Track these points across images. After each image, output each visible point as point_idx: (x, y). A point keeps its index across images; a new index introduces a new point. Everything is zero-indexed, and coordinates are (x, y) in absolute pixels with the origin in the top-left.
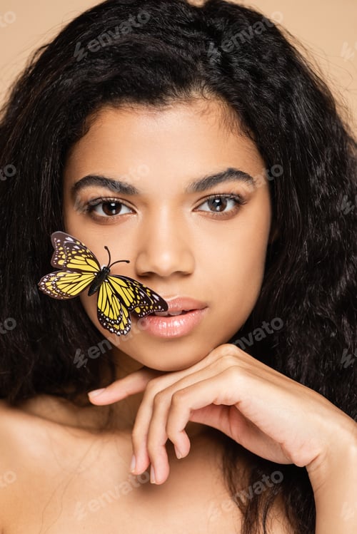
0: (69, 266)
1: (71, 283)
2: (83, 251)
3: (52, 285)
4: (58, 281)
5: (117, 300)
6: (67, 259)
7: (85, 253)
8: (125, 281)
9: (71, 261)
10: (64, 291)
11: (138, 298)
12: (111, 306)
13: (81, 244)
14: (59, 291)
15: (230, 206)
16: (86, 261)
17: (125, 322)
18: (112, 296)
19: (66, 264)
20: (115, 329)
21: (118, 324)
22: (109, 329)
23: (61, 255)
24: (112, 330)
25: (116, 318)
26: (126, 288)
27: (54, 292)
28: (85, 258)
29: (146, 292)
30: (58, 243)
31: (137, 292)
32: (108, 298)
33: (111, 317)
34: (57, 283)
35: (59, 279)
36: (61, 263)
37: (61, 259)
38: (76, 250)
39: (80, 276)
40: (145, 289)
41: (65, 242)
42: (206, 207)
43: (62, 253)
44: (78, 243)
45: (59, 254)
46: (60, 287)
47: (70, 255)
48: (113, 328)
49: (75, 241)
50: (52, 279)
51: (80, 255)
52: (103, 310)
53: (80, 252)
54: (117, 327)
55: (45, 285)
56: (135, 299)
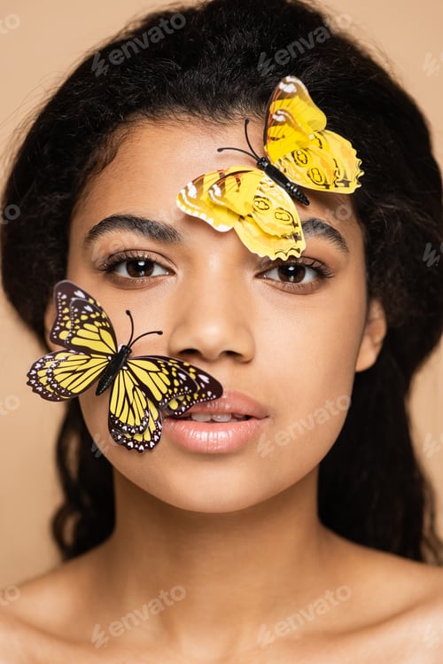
0: (75, 341)
1: (74, 372)
2: (98, 314)
3: (48, 374)
4: (56, 368)
5: (142, 394)
6: (73, 329)
7: (100, 319)
8: (155, 362)
9: (79, 333)
10: (64, 385)
11: (176, 383)
12: (131, 406)
13: (95, 303)
14: (55, 386)
15: (308, 278)
16: (99, 333)
17: (153, 428)
18: (134, 390)
19: (70, 339)
20: (136, 442)
21: (142, 433)
22: (125, 445)
23: (66, 322)
24: (131, 444)
25: (138, 423)
26: (156, 372)
27: (48, 388)
28: (99, 328)
29: (189, 372)
30: (63, 300)
31: (174, 374)
32: (126, 395)
33: (131, 423)
34: (56, 372)
35: (58, 364)
36: (64, 335)
37: (64, 328)
38: (88, 313)
39: (88, 360)
40: (187, 369)
41: (73, 299)
42: (275, 275)
43: (66, 318)
44: (91, 301)
45: (62, 321)
46: (58, 378)
47: (78, 321)
48: (133, 440)
49: (88, 296)
50: (48, 364)
51: (91, 321)
52: (117, 415)
53: (93, 316)
54: (139, 438)
55: (36, 375)
56: (171, 387)
